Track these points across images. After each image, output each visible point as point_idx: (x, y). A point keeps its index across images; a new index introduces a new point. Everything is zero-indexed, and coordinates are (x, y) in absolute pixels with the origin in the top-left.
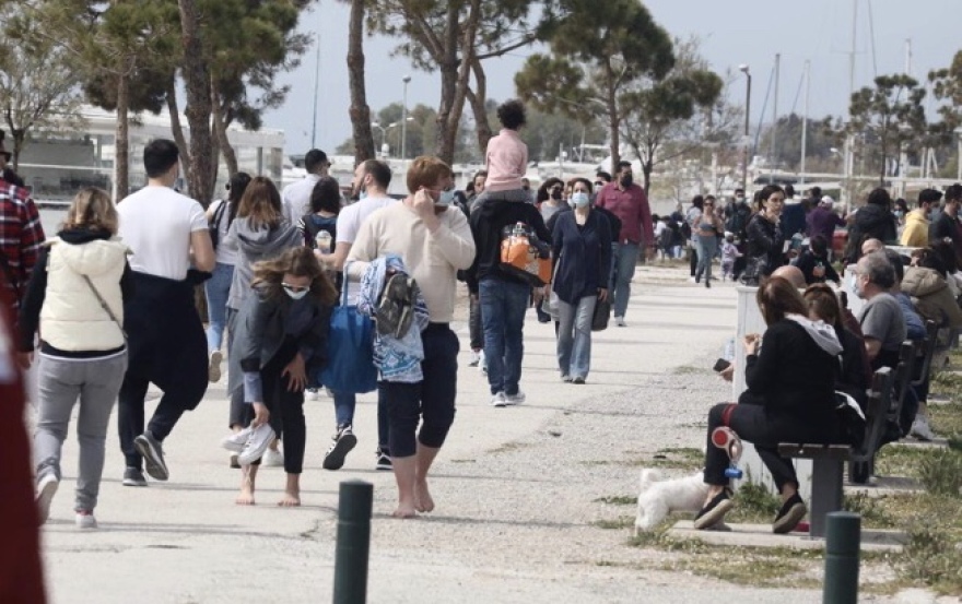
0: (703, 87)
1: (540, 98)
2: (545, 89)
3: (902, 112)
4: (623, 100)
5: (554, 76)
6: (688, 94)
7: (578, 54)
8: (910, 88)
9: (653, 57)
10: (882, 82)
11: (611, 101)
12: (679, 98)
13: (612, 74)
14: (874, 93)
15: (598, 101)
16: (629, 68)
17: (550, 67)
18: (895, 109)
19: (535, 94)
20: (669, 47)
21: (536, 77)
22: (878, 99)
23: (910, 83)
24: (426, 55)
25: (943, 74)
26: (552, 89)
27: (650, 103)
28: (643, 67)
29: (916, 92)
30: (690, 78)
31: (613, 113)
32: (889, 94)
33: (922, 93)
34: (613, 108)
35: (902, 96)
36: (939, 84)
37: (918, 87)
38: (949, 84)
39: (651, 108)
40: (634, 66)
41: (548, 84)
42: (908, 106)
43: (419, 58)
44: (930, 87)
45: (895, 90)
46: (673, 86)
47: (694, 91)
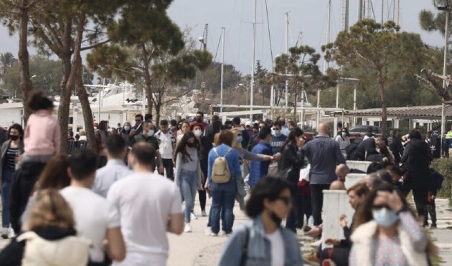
0: (201, 60)
1: (102, 69)
2: (106, 63)
3: (306, 69)
4: (154, 68)
5: (111, 56)
6: (192, 65)
7: (125, 42)
8: (310, 54)
9: (171, 42)
10: (293, 50)
11: (146, 69)
12: (186, 67)
13: (146, 53)
14: (289, 57)
15: (139, 69)
16: (156, 49)
17: (108, 51)
18: (302, 68)
19: (99, 66)
20: (180, 35)
21: (100, 56)
22: (292, 61)
23: (310, 51)
24: (46, 47)
25: (330, 46)
26: (110, 63)
27: (170, 70)
28: (164, 48)
29: (314, 56)
30: (193, 55)
31: (147, 76)
32: (298, 58)
33: (318, 57)
34: (148, 73)
35: (305, 59)
36: (328, 53)
37: (315, 53)
38: (334, 52)
39: (170, 73)
40: (159, 47)
41: (108, 61)
42: (309, 65)
43: (42, 48)
44: (323, 54)
45: (302, 55)
46: (182, 60)
47: (195, 63)
